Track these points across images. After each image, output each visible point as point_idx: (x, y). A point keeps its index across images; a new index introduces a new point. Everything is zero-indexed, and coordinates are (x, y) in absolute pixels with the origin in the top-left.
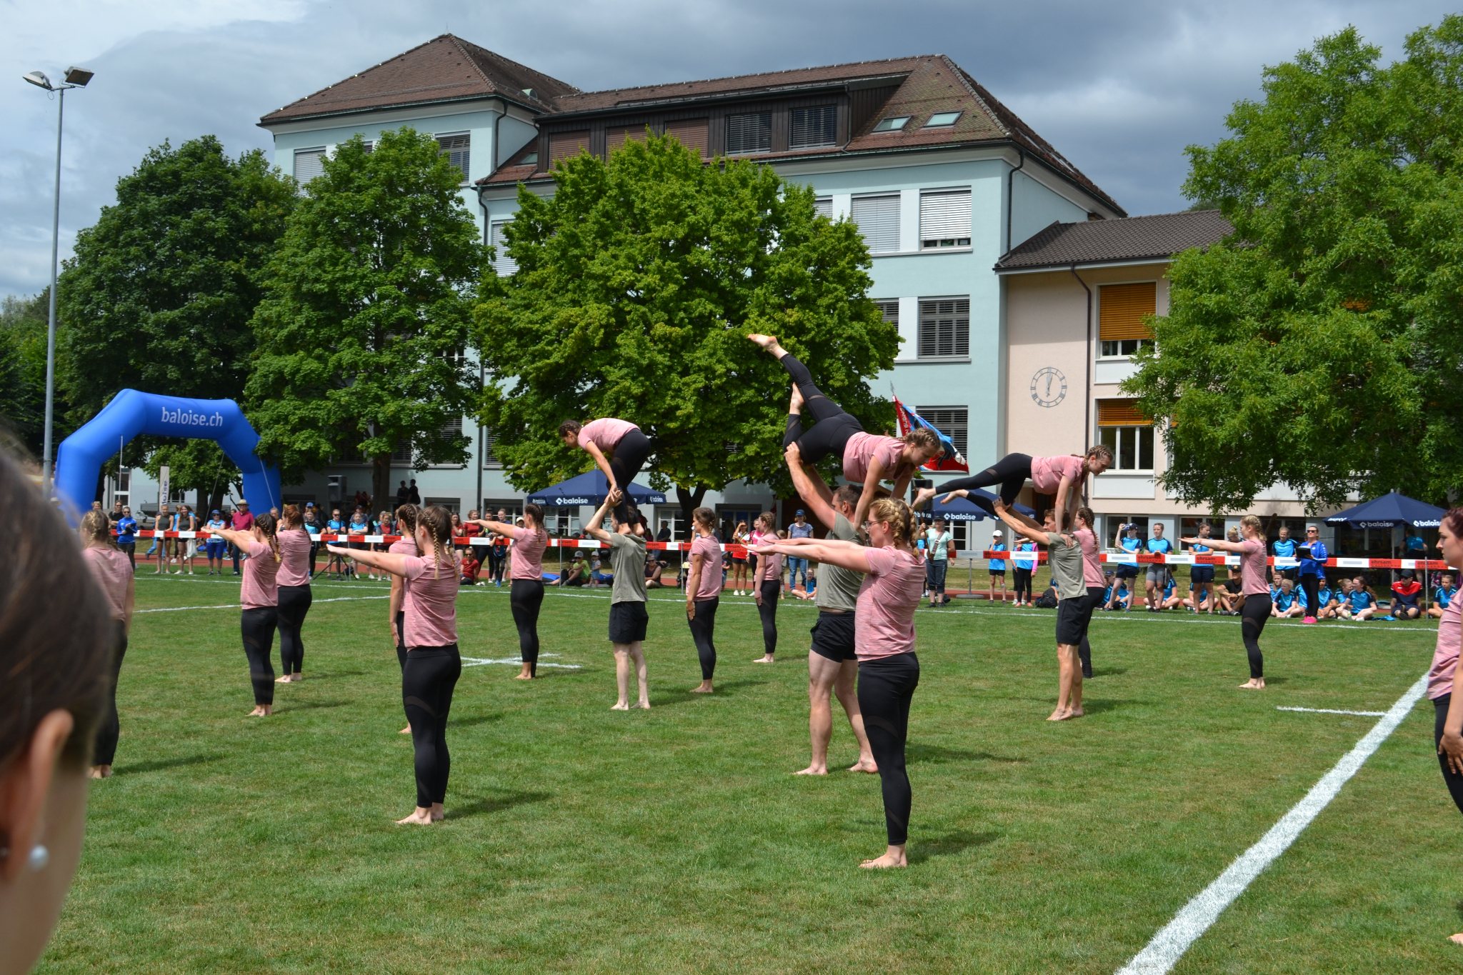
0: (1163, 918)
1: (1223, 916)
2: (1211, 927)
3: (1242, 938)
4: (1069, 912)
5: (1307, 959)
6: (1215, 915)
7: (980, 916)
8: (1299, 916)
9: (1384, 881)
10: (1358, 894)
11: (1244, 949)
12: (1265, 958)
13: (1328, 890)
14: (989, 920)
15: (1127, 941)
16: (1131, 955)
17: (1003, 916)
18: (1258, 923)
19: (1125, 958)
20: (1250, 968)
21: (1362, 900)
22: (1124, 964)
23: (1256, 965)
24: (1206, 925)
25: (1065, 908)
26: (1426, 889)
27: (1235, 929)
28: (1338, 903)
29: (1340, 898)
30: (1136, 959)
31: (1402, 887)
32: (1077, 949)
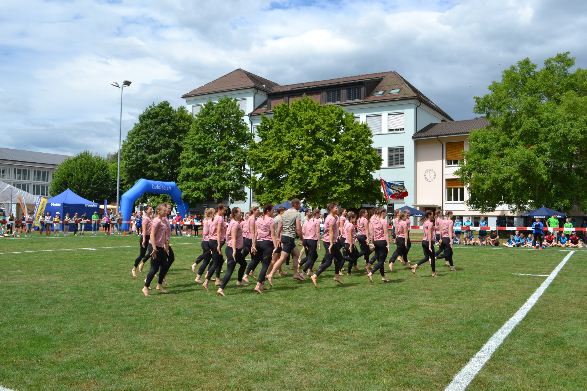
0: (485, 341)
1: (505, 340)
2: (501, 344)
3: (513, 348)
4: (451, 339)
5: (537, 355)
6: (502, 340)
7: (420, 340)
8: (532, 340)
9: (560, 329)
10: (551, 333)
11: (514, 352)
12: (523, 354)
13: (540, 332)
14: (424, 342)
15: (473, 349)
16: (475, 353)
17: (428, 340)
18: (518, 343)
19: (473, 354)
20: (518, 358)
21: (553, 335)
22: (473, 357)
23: (520, 357)
24: (500, 344)
25: (450, 338)
26: (575, 332)
27: (510, 345)
28: (545, 336)
29: (545, 335)
30: (477, 355)
31: (566, 331)
32: (456, 352)
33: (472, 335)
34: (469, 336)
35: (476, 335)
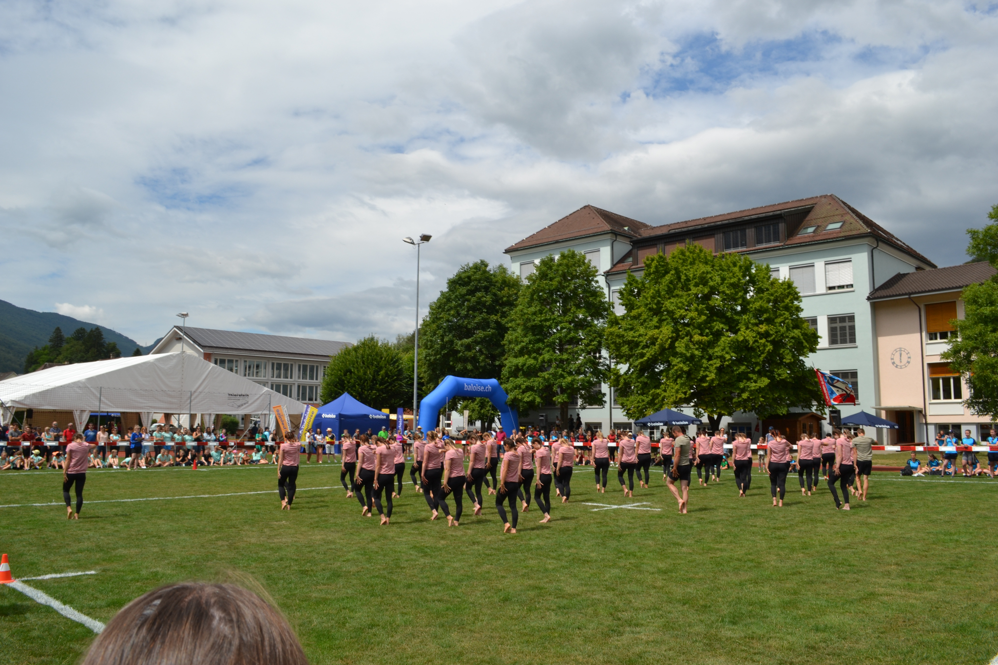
4: (927, 658)
7: (876, 658)
14: (881, 661)
17: (889, 659)
25: (925, 655)
33: (962, 651)
34: (956, 652)
35: (970, 652)
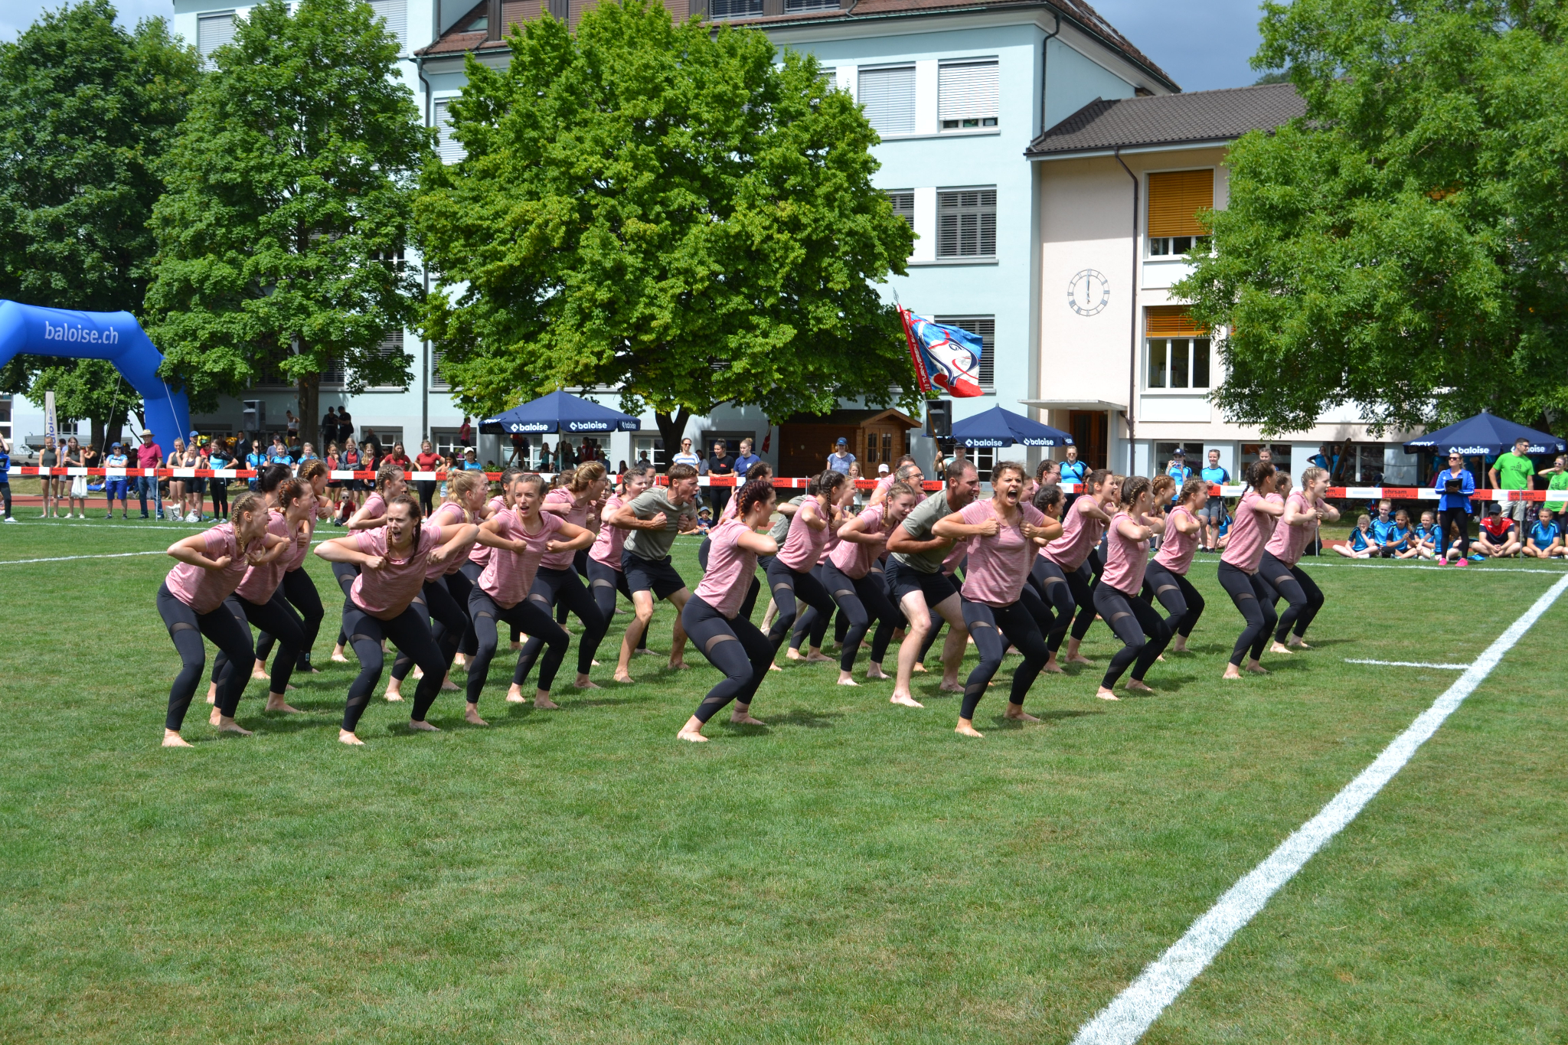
0: (1202, 904)
1: (1273, 901)
2: (1258, 914)
3: (1294, 926)
4: (1094, 899)
5: (1368, 950)
6: (1263, 900)
7: (990, 904)
8: (1361, 900)
9: (1461, 859)
10: (1430, 874)
11: (1296, 939)
12: (1320, 949)
13: (1396, 870)
14: (1000, 909)
15: (1161, 931)
16: (1163, 947)
17: (1016, 904)
18: (1312, 909)
19: (1157, 951)
20: (1302, 961)
21: (1434, 882)
22: (1155, 958)
23: (1309, 957)
24: (1253, 912)
25: (1090, 894)
26: (1509, 868)
27: (1287, 916)
28: (1407, 884)
29: (1410, 879)
30: (1170, 952)
31: (1481, 866)
32: (1101, 942)
33: (1164, 884)
34: (1155, 886)
35: (1180, 884)
